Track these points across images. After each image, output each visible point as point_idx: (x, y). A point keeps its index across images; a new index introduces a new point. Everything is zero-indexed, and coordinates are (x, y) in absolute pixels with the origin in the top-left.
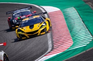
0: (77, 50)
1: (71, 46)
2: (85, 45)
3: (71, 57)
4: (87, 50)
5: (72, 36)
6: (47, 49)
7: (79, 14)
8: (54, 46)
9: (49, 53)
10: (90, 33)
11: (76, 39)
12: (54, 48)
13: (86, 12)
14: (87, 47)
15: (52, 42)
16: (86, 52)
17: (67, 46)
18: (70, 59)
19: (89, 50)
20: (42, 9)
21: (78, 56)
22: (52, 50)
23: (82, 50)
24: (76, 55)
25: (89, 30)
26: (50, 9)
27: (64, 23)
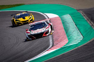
0: (71, 47)
1: (67, 44)
2: (77, 43)
3: (67, 52)
4: (79, 47)
5: (68, 36)
6: (49, 46)
7: (73, 20)
8: (54, 43)
9: (50, 48)
10: (81, 33)
11: (70, 38)
12: (54, 45)
13: (78, 18)
14: (78, 45)
15: (53, 40)
16: (78, 48)
17: (64, 43)
18: (66, 53)
19: (80, 46)
20: (45, 16)
21: (72, 51)
22: (52, 47)
23: (75, 46)
24: (70, 51)
25: (80, 32)
26: (51, 16)
27: (62, 26)
